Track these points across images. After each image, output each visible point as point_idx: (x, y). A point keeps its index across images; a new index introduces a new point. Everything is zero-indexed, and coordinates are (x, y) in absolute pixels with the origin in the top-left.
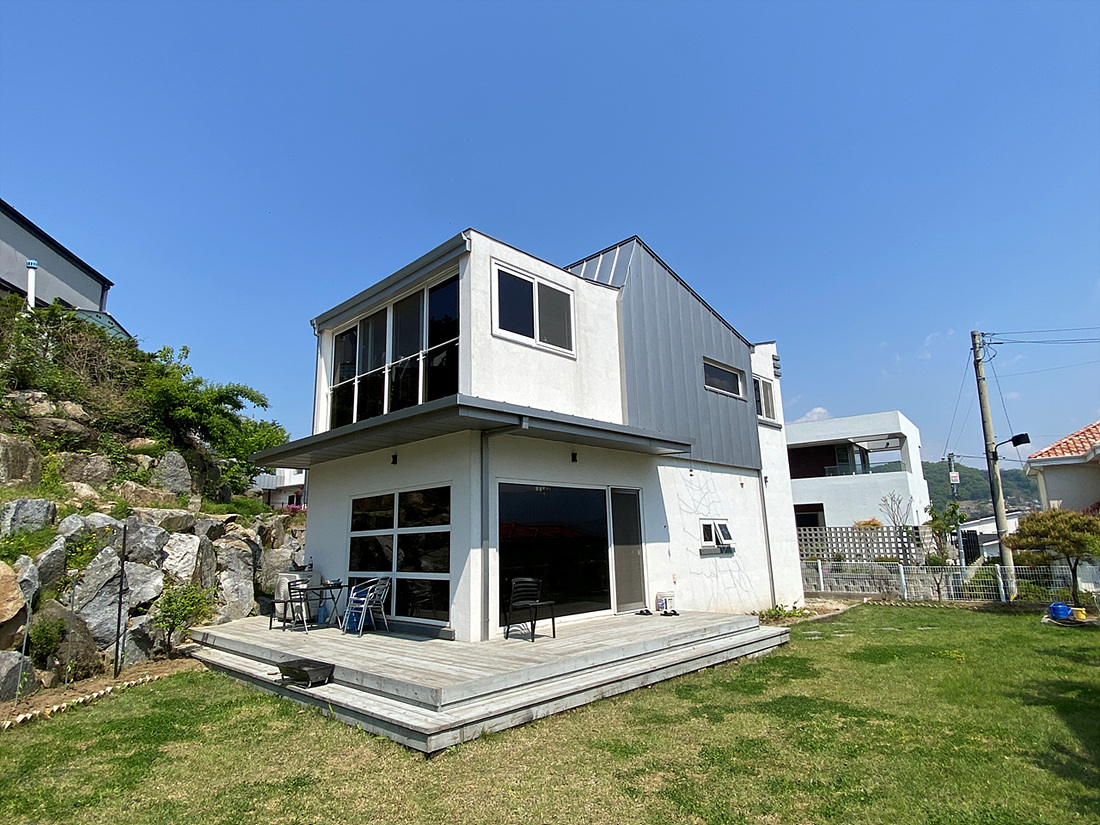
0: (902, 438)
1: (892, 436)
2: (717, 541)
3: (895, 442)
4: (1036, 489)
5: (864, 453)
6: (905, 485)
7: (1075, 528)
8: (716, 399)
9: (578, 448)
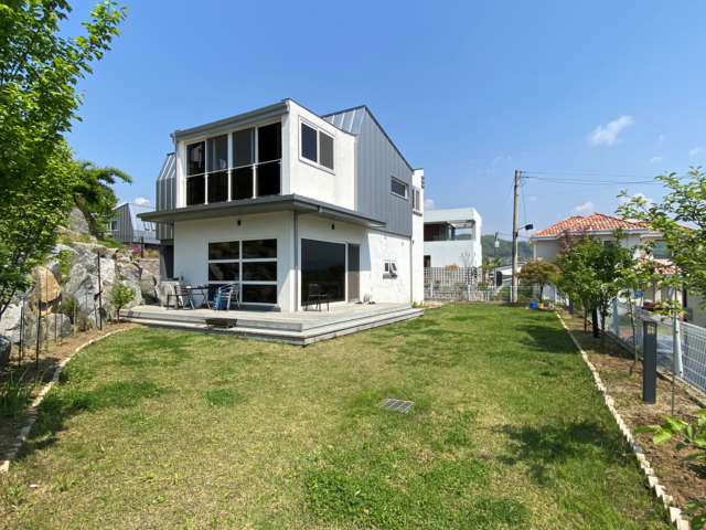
0: (473, 222)
1: (469, 221)
2: (391, 272)
3: (469, 224)
4: (532, 253)
5: (453, 229)
6: (472, 247)
7: (545, 269)
8: (395, 199)
9: (336, 223)
